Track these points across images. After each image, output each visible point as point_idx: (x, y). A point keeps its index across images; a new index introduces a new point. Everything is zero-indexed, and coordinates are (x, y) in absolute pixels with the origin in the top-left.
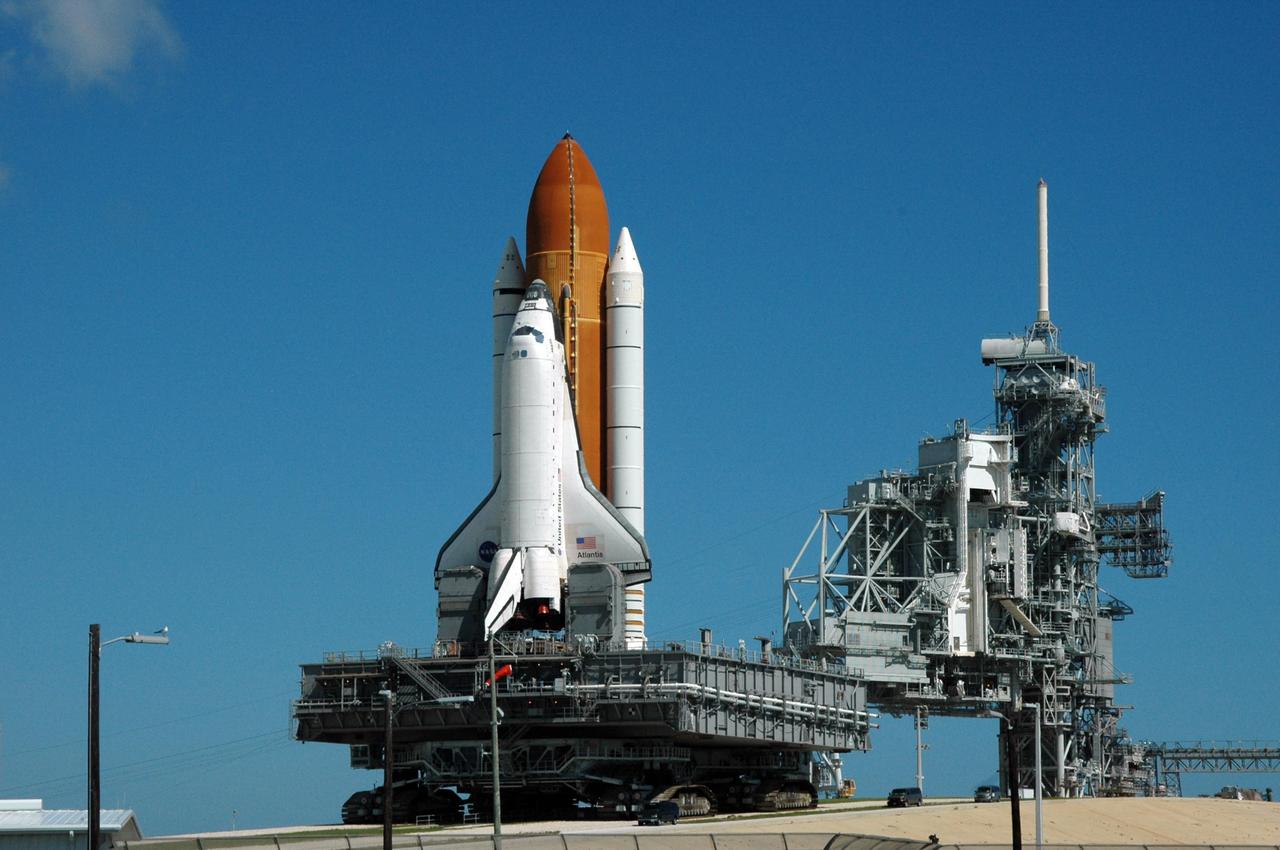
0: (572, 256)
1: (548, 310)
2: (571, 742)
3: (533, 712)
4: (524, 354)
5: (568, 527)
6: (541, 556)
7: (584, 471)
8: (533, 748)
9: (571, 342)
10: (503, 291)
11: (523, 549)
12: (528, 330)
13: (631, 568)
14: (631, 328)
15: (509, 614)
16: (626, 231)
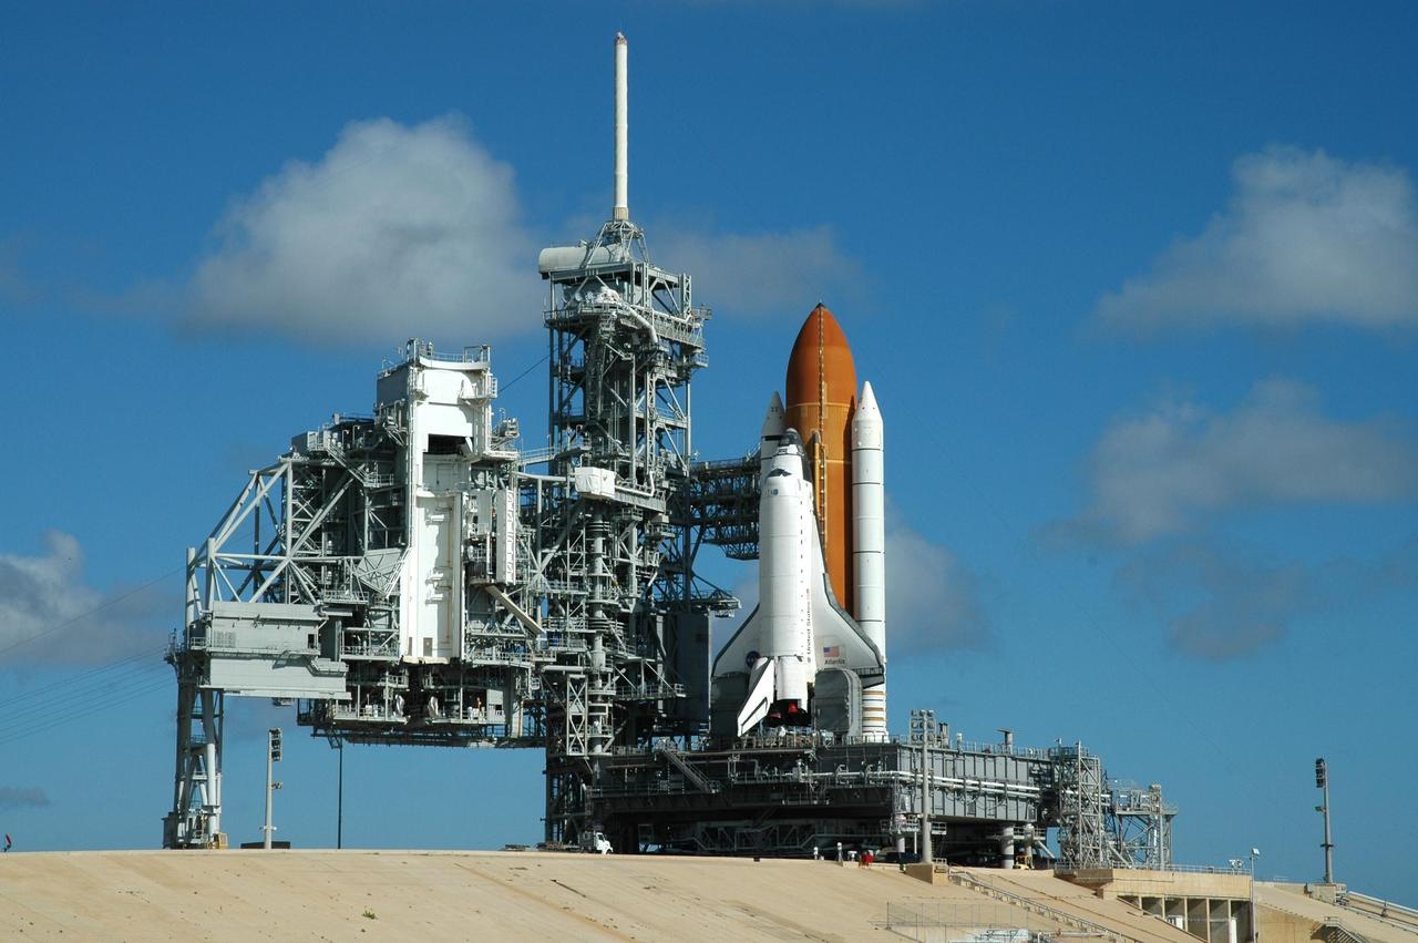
0: (821, 407)
1: (798, 454)
2: (811, 821)
3: (775, 796)
4: (776, 492)
5: (816, 638)
6: (790, 663)
7: (830, 590)
8: (781, 827)
9: (820, 480)
10: (768, 438)
11: (776, 658)
12: (780, 472)
13: (868, 672)
14: (873, 467)
15: (763, 713)
16: (868, 384)
